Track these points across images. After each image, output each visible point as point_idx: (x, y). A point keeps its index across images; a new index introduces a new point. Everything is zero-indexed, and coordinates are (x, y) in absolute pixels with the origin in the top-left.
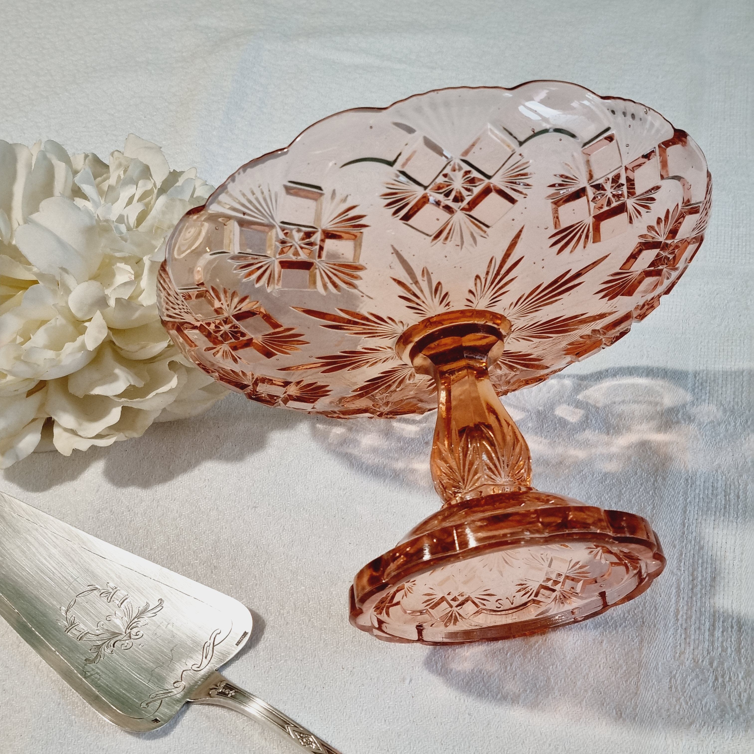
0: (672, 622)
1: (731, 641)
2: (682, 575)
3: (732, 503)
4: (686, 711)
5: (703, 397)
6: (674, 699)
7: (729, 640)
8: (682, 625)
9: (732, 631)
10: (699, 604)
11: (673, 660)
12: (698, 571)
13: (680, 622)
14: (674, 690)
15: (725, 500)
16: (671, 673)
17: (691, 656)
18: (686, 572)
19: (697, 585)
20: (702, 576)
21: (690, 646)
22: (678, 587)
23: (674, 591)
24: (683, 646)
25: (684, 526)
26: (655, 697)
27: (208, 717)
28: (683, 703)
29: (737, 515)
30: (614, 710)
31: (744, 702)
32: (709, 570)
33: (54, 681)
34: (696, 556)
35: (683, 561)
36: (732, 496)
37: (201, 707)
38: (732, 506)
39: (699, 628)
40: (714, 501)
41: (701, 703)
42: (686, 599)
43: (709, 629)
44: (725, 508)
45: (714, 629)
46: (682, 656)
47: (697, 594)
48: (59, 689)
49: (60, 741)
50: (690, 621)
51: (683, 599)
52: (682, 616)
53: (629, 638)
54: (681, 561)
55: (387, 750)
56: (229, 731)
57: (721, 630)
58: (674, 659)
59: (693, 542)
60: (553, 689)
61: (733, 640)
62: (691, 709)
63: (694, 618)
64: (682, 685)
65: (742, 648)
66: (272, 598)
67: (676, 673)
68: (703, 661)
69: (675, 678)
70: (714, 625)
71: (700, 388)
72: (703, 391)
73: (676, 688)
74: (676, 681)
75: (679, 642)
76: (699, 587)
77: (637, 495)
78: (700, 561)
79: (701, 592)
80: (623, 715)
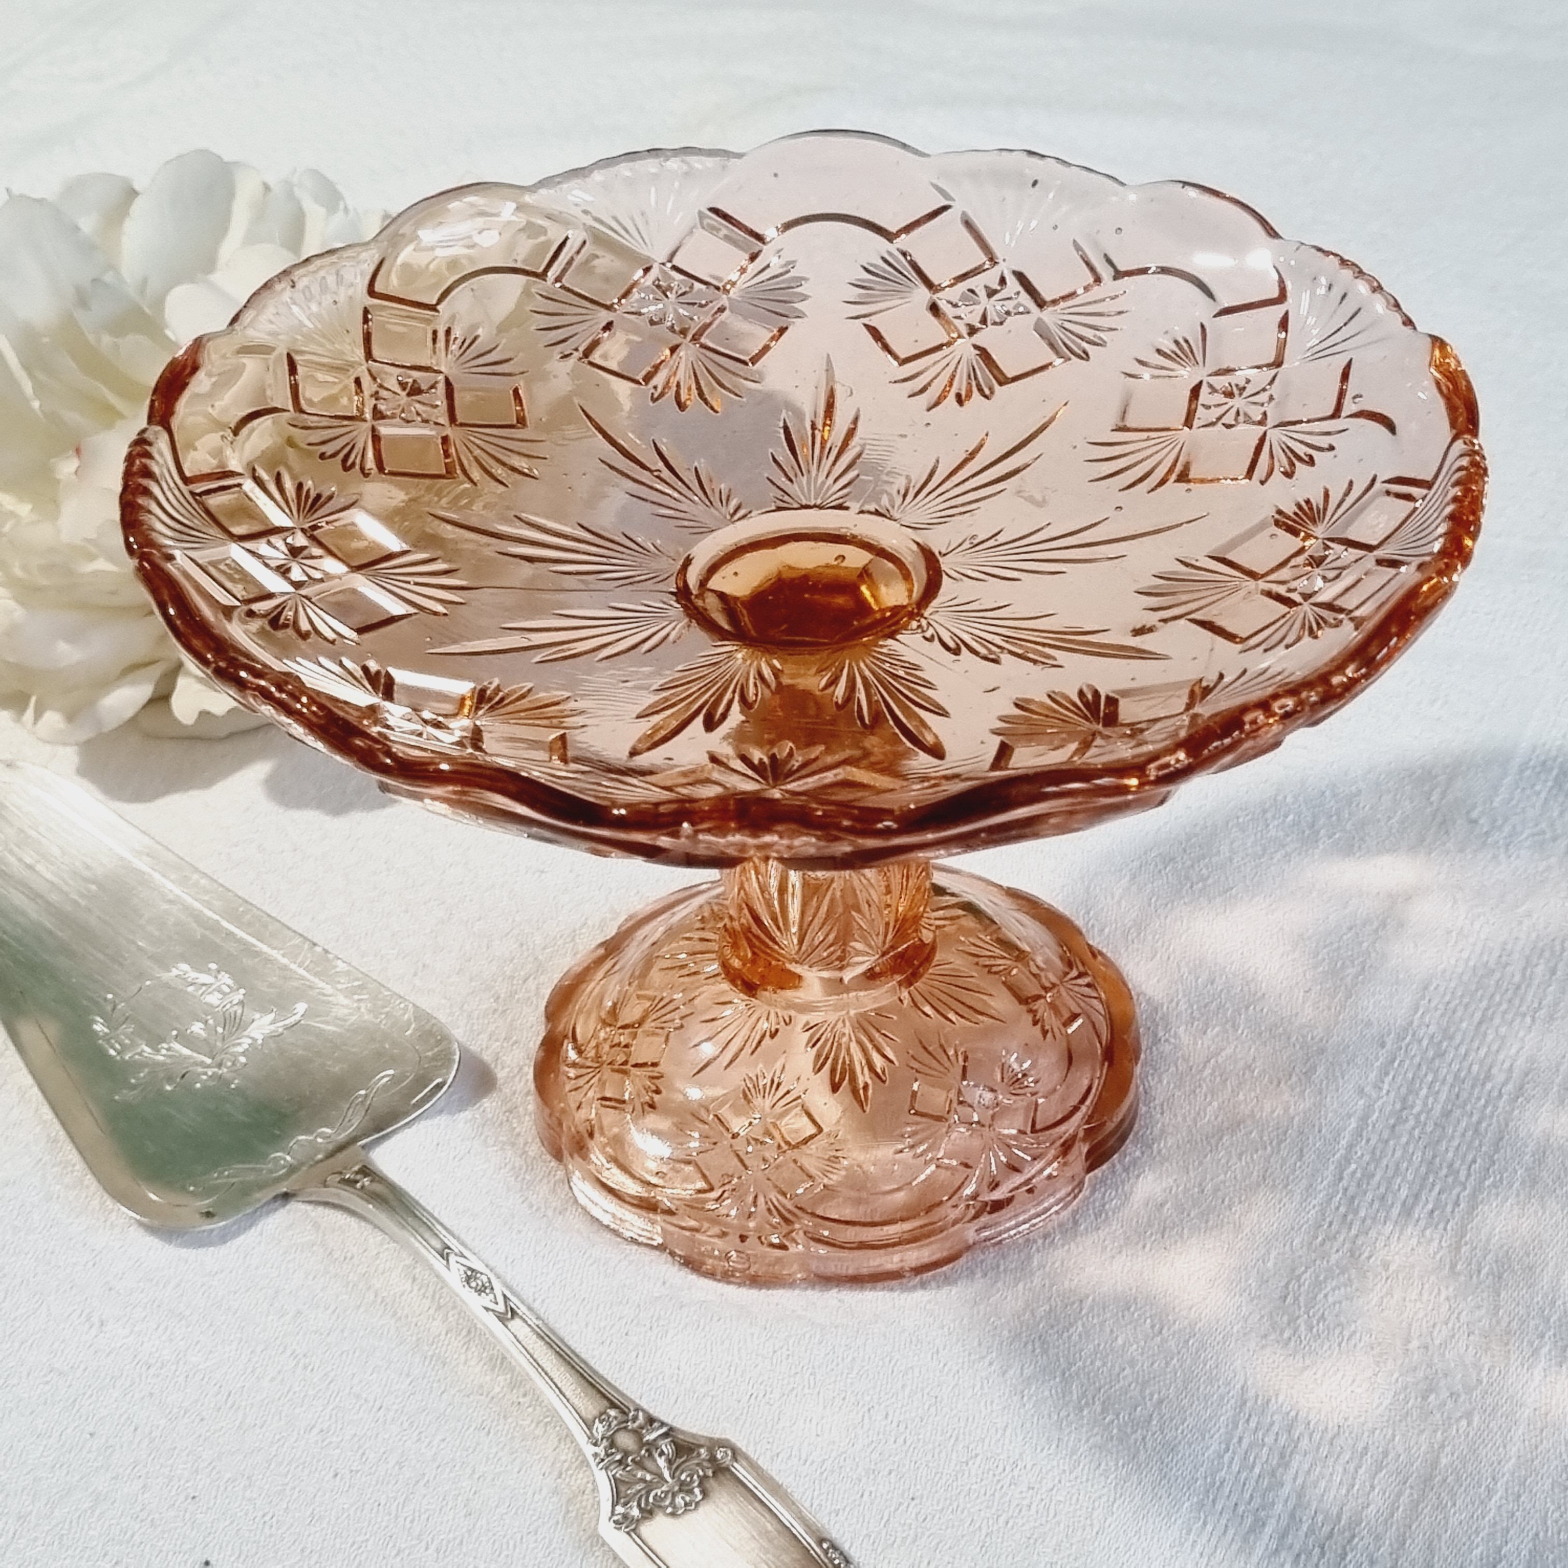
0: (1325, 1182)
1: (1445, 1229)
2: (1379, 1098)
3: (1536, 982)
4: (1304, 1342)
5: (1538, 788)
6: (1285, 1318)
7: (1441, 1226)
8: (1346, 1190)
9: (1453, 1212)
10: (1398, 1154)
11: (1305, 1249)
12: (1417, 1094)
13: (1344, 1183)
14: (1289, 1300)
15: (1524, 975)
16: (1293, 1270)
17: (1347, 1246)
18: (1392, 1094)
19: (1407, 1120)
20: (1425, 1104)
21: (1350, 1228)
22: (1364, 1119)
23: (1354, 1125)
24: (1335, 1227)
25: (1416, 1013)
26: (1244, 1309)
27: (316, 1226)
28: (1303, 1328)
29: (1540, 1004)
30: (1149, 1321)
31: (1437, 1342)
32: (1443, 1097)
33: (45, 1122)
34: (1424, 1068)
35: (1392, 1073)
36: (1540, 970)
37: (309, 1207)
38: (1534, 987)
39: (1383, 1198)
40: (1497, 975)
41: (1341, 1333)
42: (1372, 1142)
43: (1405, 1201)
44: (1518, 987)
45: (1414, 1204)
46: (1328, 1244)
47: (1400, 1137)
48: (48, 1136)
49: (16, 1223)
50: (1368, 1184)
51: (1368, 1141)
52: (1354, 1172)
53: (1223, 1202)
54: (1387, 1074)
55: (648, 1325)
56: (349, 1255)
57: (1430, 1206)
58: (1308, 1249)
59: (1425, 1042)
60: (1032, 1274)
61: (1449, 1227)
62: (1315, 1341)
63: (1377, 1178)
64: (1311, 1295)
65: (1466, 1244)
66: (516, 1042)
67: (1303, 1273)
68: (1370, 1257)
69: (1298, 1281)
70: (1417, 1197)
71: (1538, 769)
72: (1543, 777)
73: (1296, 1299)
74: (1299, 1286)
75: (1328, 1220)
76: (1412, 1122)
77: (1336, 945)
78: (1430, 1078)
79: (1411, 1134)
80: (1164, 1331)
